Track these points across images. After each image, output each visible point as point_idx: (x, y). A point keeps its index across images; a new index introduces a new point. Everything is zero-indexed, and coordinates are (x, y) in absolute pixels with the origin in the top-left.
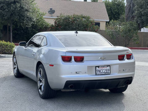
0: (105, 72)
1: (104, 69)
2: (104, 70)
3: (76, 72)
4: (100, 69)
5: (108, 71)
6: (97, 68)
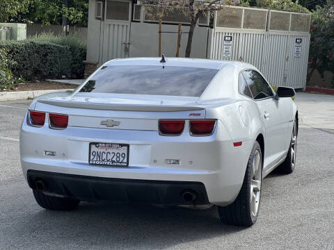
1: (110, 150)
2: (110, 155)
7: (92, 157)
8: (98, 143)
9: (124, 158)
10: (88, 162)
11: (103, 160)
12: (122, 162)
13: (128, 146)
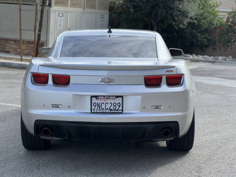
0: (112, 108)
1: (108, 101)
2: (108, 104)
3: (53, 105)
4: (101, 102)
5: (117, 107)
6: (94, 100)
7: (93, 107)
8: (98, 96)
9: (119, 106)
10: (90, 111)
11: (103, 109)
12: (118, 110)
13: (122, 97)
